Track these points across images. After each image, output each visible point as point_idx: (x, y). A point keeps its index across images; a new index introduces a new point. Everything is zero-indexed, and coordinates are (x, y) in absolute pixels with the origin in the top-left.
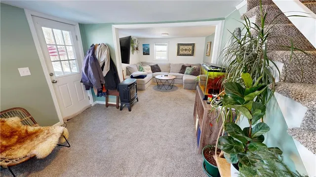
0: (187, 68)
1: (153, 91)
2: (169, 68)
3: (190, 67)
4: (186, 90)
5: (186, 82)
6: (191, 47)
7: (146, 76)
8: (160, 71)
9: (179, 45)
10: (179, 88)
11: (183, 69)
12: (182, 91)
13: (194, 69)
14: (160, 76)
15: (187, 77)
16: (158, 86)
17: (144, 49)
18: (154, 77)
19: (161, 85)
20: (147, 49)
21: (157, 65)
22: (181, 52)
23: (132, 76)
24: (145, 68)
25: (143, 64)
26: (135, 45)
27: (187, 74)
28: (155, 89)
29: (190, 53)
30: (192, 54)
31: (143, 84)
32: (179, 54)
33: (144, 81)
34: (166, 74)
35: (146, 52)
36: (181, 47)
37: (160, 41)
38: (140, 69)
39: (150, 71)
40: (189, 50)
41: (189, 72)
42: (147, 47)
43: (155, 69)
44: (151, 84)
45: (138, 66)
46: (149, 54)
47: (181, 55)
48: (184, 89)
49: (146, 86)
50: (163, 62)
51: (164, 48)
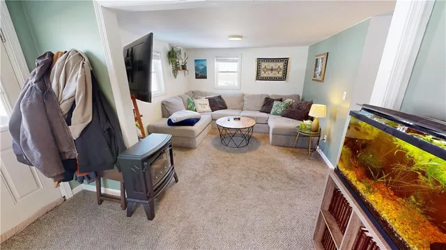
0: (275, 103)
1: (212, 148)
2: (241, 103)
3: (281, 100)
4: (275, 149)
5: (277, 133)
6: (281, 65)
7: (198, 120)
8: (226, 108)
9: (260, 60)
10: (263, 142)
11: (268, 104)
12: (268, 151)
13: (290, 106)
14: (227, 120)
15: (277, 122)
16: (222, 137)
17: (196, 69)
18: (214, 120)
19: (226, 138)
20: (201, 68)
21: (220, 97)
22: (263, 74)
23: (170, 121)
24: (197, 102)
25: (195, 94)
26: (180, 62)
27: (275, 114)
28: (216, 146)
29: (280, 75)
30: (284, 78)
31: (191, 137)
32: (258, 78)
33: (192, 132)
34: (237, 113)
35: (201, 74)
36: (263, 65)
37: (224, 54)
38: (190, 106)
39: (208, 108)
40: (278, 70)
41: (279, 111)
42: (202, 65)
43: (217, 104)
44: (210, 133)
45: (186, 99)
46: (206, 78)
47: (263, 79)
48: (272, 145)
49: (198, 140)
50: (230, 92)
51: (233, 66)
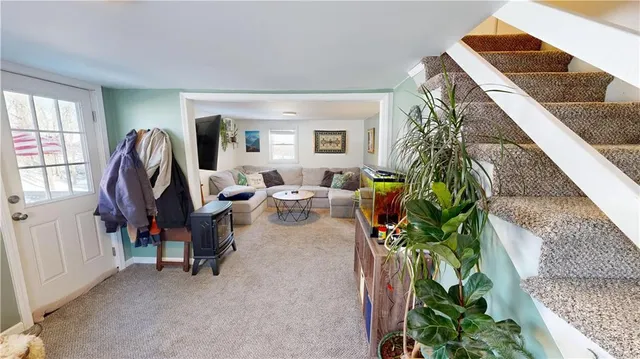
0: (335, 176)
1: (269, 224)
2: (299, 177)
3: (341, 173)
4: (335, 220)
5: (336, 204)
6: (339, 137)
7: (253, 194)
8: (283, 184)
9: (317, 133)
10: (323, 216)
11: (328, 179)
12: (328, 222)
13: (349, 179)
14: (282, 194)
15: (336, 194)
16: (280, 213)
17: (247, 141)
18: (269, 196)
19: (285, 213)
20: (253, 140)
21: (275, 172)
22: (322, 147)
23: (222, 195)
24: (250, 177)
25: (246, 169)
26: (229, 133)
27: (335, 187)
28: (273, 221)
29: (339, 147)
30: (343, 150)
31: (246, 212)
32: (317, 150)
33: (248, 206)
34: (295, 188)
35: (253, 147)
36: (321, 137)
37: (279, 126)
38: (240, 180)
39: (262, 184)
40: (337, 143)
41: (339, 184)
42: (254, 137)
43: (273, 179)
44: (265, 211)
45: (236, 174)
46: (258, 151)
47: (322, 152)
48: (333, 217)
49: (253, 215)
50: (290, 166)
51: (290, 139)
